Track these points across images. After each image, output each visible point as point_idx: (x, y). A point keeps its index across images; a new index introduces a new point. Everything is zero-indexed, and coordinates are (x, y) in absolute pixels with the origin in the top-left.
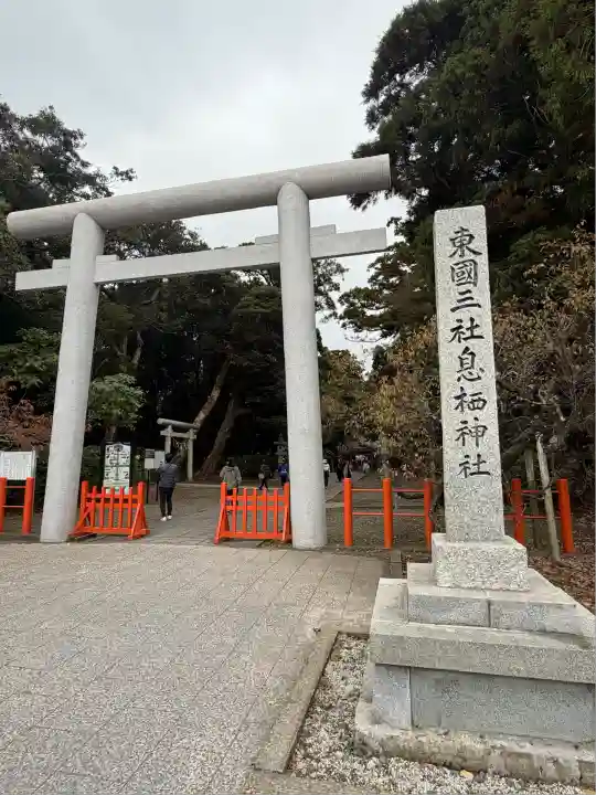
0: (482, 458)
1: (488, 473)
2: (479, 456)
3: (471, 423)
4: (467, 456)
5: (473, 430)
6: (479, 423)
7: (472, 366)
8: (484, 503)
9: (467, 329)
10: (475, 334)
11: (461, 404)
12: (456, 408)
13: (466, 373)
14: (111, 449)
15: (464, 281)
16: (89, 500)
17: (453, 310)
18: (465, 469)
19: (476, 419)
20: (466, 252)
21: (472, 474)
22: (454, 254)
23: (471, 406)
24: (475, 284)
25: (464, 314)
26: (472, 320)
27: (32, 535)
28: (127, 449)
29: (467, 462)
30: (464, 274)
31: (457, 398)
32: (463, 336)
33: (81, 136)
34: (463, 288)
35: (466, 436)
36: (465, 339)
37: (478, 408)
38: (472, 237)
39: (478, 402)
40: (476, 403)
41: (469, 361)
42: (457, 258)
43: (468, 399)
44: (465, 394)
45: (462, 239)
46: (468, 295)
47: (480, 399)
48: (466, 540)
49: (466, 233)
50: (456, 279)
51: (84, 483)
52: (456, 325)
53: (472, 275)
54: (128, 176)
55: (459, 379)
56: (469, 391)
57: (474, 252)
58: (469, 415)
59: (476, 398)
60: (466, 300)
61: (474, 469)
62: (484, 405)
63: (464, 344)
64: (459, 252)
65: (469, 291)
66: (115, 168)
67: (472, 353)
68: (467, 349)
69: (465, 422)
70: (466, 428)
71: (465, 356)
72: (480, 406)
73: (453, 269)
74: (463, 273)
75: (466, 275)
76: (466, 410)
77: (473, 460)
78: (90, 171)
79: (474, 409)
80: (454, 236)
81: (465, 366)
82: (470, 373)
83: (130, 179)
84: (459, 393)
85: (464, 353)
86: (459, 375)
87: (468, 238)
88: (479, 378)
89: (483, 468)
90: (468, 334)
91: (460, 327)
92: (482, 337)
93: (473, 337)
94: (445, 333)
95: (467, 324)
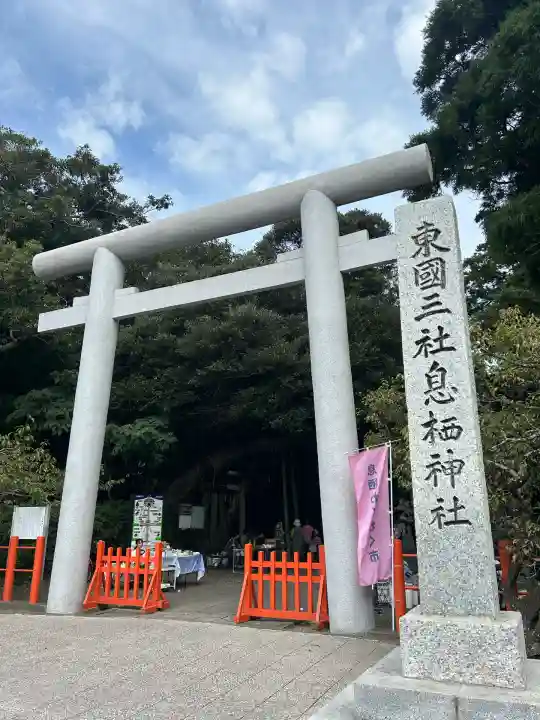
0: (459, 503)
1: (466, 522)
2: (455, 499)
3: (444, 458)
4: (440, 500)
5: (447, 466)
6: (455, 456)
7: (443, 385)
8: (465, 563)
9: (435, 341)
10: (445, 345)
11: (430, 433)
12: (425, 438)
13: (435, 394)
14: (140, 504)
15: (430, 283)
17: (418, 319)
18: (439, 516)
19: (450, 451)
20: (432, 249)
21: (447, 523)
22: (418, 253)
23: (443, 434)
24: (443, 286)
25: (431, 324)
26: (440, 329)
28: (159, 504)
29: (441, 508)
30: (430, 276)
31: (427, 425)
32: (430, 349)
34: (429, 292)
35: (438, 474)
36: (433, 352)
37: (451, 437)
38: (437, 232)
39: (452, 430)
40: (449, 432)
41: (439, 379)
43: (439, 426)
44: (435, 421)
45: (426, 235)
46: (435, 300)
47: (453, 426)
48: (443, 614)
49: (431, 228)
50: (420, 281)
52: (422, 336)
53: (439, 275)
54: (164, 203)
55: (427, 402)
56: (439, 417)
57: (441, 249)
58: (441, 447)
59: (449, 424)
60: (433, 306)
61: (450, 517)
62: (459, 434)
63: (432, 358)
64: (423, 251)
65: (437, 295)
67: (442, 369)
68: (436, 364)
69: (436, 456)
70: (438, 463)
71: (434, 373)
72: (454, 434)
73: (416, 271)
74: (429, 274)
75: (432, 277)
76: (437, 440)
77: (448, 504)
78: (126, 203)
79: (448, 438)
80: (416, 232)
81: (434, 386)
82: (440, 394)
83: (166, 206)
84: (428, 419)
85: (432, 369)
86: (428, 396)
87: (432, 234)
88: (452, 399)
89: (462, 515)
90: (436, 346)
91: (427, 338)
92: (452, 349)
93: (442, 349)
94: (409, 347)
95: (434, 334)
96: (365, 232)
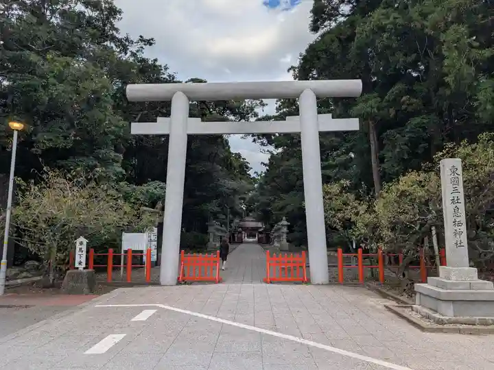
0: (462, 242)
1: (463, 246)
3: (458, 231)
9: (456, 200)
10: (459, 202)
17: (451, 194)
18: (456, 245)
19: (459, 229)
20: (455, 174)
21: (459, 246)
22: (451, 174)
24: (458, 185)
26: (457, 197)
27: (157, 282)
30: (455, 182)
34: (454, 186)
35: (457, 235)
38: (457, 169)
41: (457, 211)
43: (457, 223)
49: (455, 167)
50: (452, 183)
51: (183, 251)
53: (457, 182)
55: (454, 216)
56: (457, 220)
57: (458, 174)
58: (457, 228)
60: (455, 190)
62: (462, 225)
63: (455, 205)
66: (141, 37)
67: (458, 208)
70: (456, 232)
73: (451, 180)
76: (457, 226)
77: (459, 242)
78: (119, 35)
80: (451, 168)
82: (457, 214)
85: (455, 208)
88: (460, 216)
96: (331, 115)
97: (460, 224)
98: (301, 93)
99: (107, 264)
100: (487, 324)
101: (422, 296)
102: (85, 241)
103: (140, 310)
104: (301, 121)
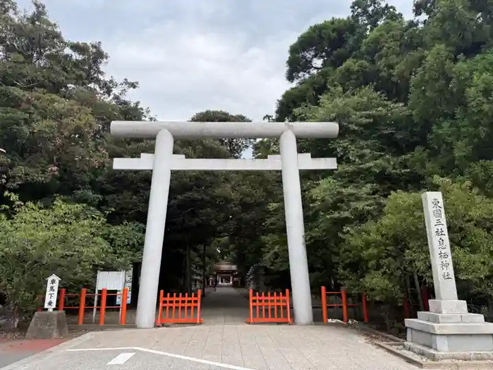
0: (449, 273)
1: (451, 278)
2: (447, 273)
3: (444, 262)
4: (444, 273)
5: (445, 265)
6: (447, 262)
10: (443, 234)
11: (441, 256)
13: (441, 246)
15: (437, 216)
16: (165, 302)
17: (435, 226)
18: (444, 277)
20: (437, 207)
21: (446, 279)
22: (434, 207)
24: (441, 218)
25: (439, 227)
26: (441, 229)
27: (132, 325)
29: (445, 275)
30: (438, 214)
33: (107, 57)
34: (438, 219)
35: (443, 267)
36: (440, 235)
38: (438, 202)
41: (442, 242)
42: (435, 209)
43: (443, 254)
45: (436, 203)
46: (440, 221)
49: (436, 200)
51: (162, 291)
52: (437, 230)
54: (133, 85)
55: (439, 248)
56: (443, 252)
57: (440, 207)
58: (444, 260)
60: (439, 223)
61: (447, 277)
66: (126, 79)
68: (441, 238)
73: (434, 212)
76: (443, 258)
80: (433, 201)
83: (134, 87)
84: (440, 253)
88: (445, 248)
89: (449, 277)
94: (434, 233)
95: (440, 231)
96: (309, 154)
97: (446, 256)
98: (282, 133)
99: (78, 305)
100: (482, 359)
101: (413, 332)
102: (57, 279)
103: (117, 353)
104: (282, 159)
